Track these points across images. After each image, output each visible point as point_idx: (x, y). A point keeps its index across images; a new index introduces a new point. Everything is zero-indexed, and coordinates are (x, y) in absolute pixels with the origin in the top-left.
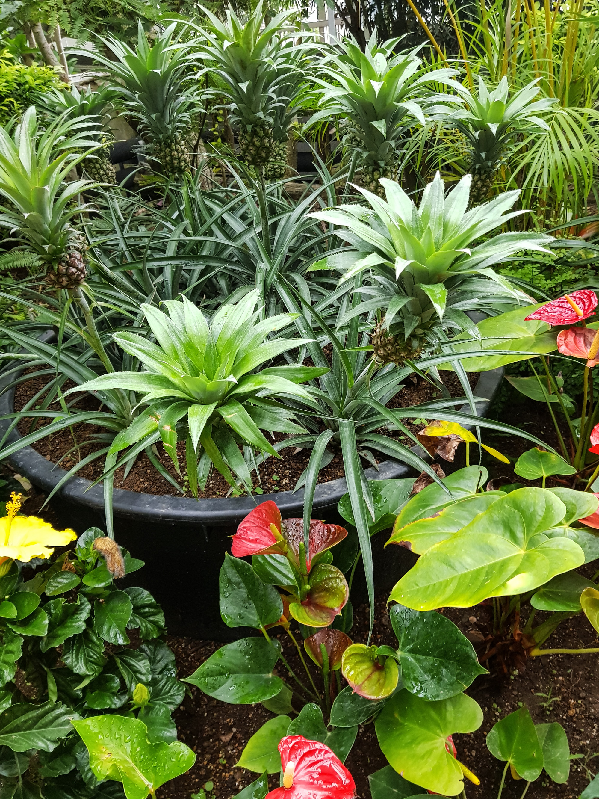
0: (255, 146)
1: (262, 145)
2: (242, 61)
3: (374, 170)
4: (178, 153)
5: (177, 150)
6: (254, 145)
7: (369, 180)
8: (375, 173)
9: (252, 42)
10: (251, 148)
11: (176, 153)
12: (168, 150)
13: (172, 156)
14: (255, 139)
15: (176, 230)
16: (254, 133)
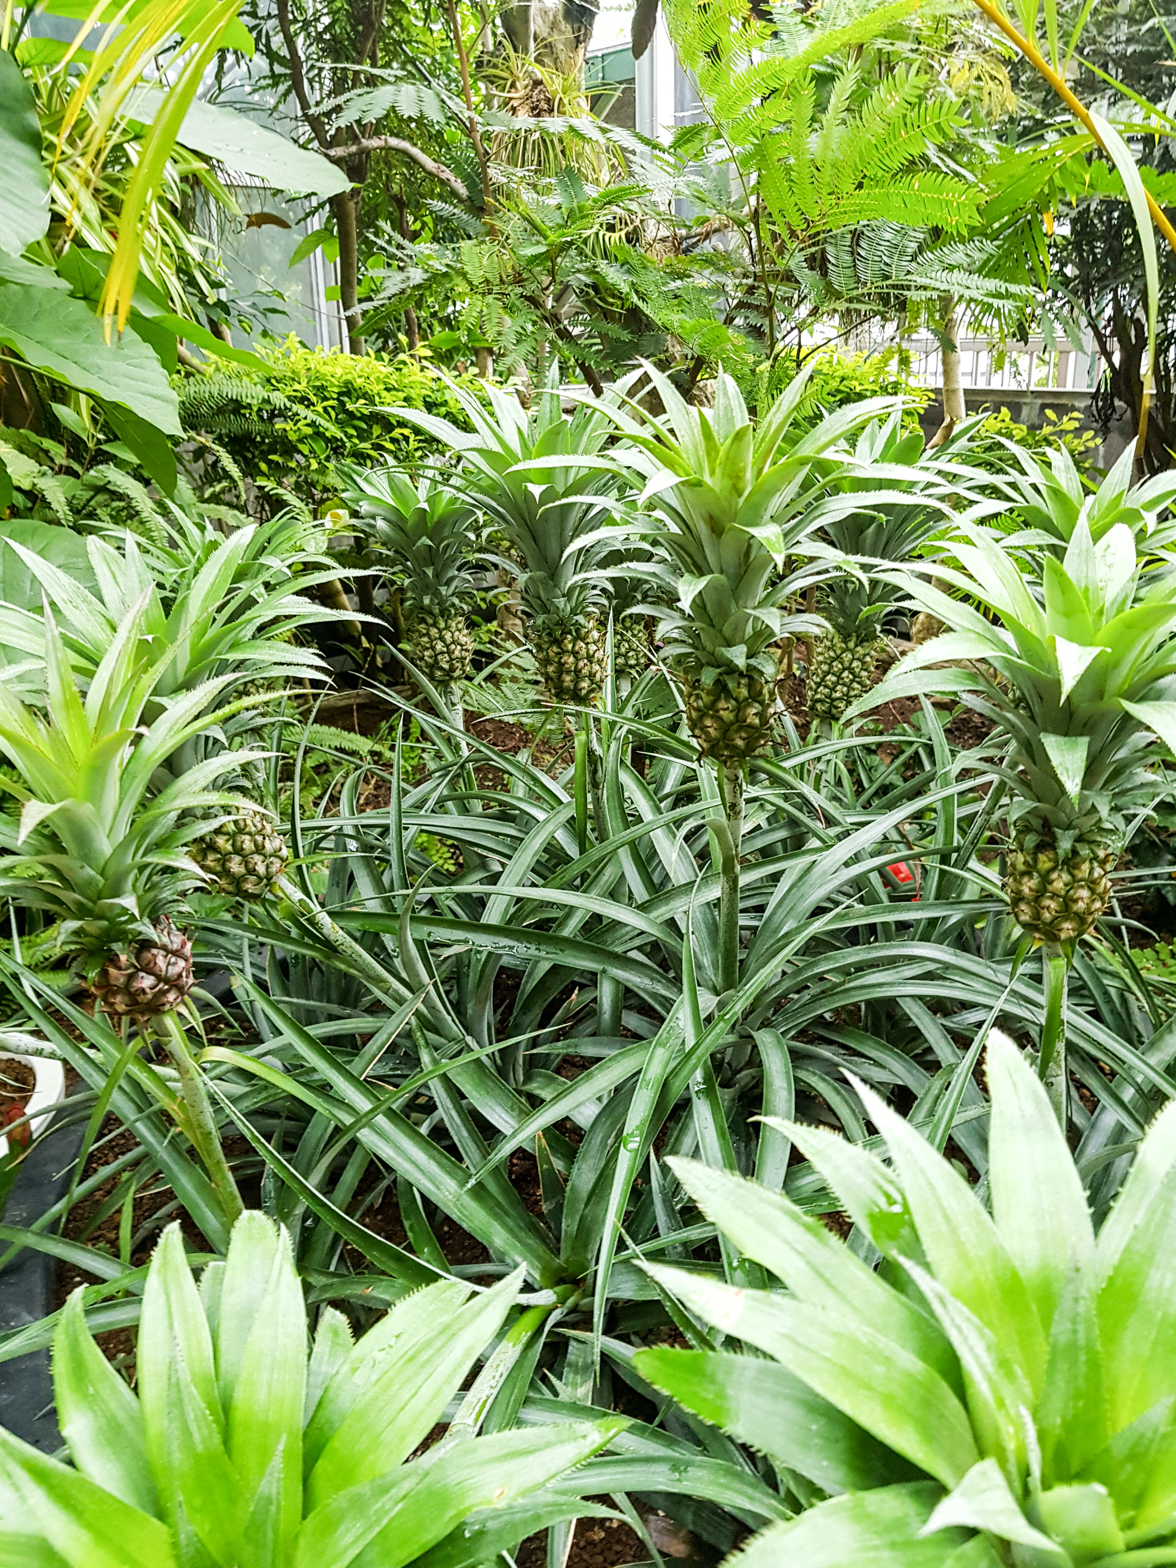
0: (720, 718)
1: (740, 720)
2: (711, 517)
3: (1040, 847)
4: (577, 660)
5: (575, 654)
6: (717, 718)
7: (1021, 867)
8: (1042, 857)
9: (749, 475)
10: (708, 722)
11: (571, 659)
12: (555, 649)
13: (561, 665)
14: (722, 704)
15: (547, 821)
16: (721, 689)
